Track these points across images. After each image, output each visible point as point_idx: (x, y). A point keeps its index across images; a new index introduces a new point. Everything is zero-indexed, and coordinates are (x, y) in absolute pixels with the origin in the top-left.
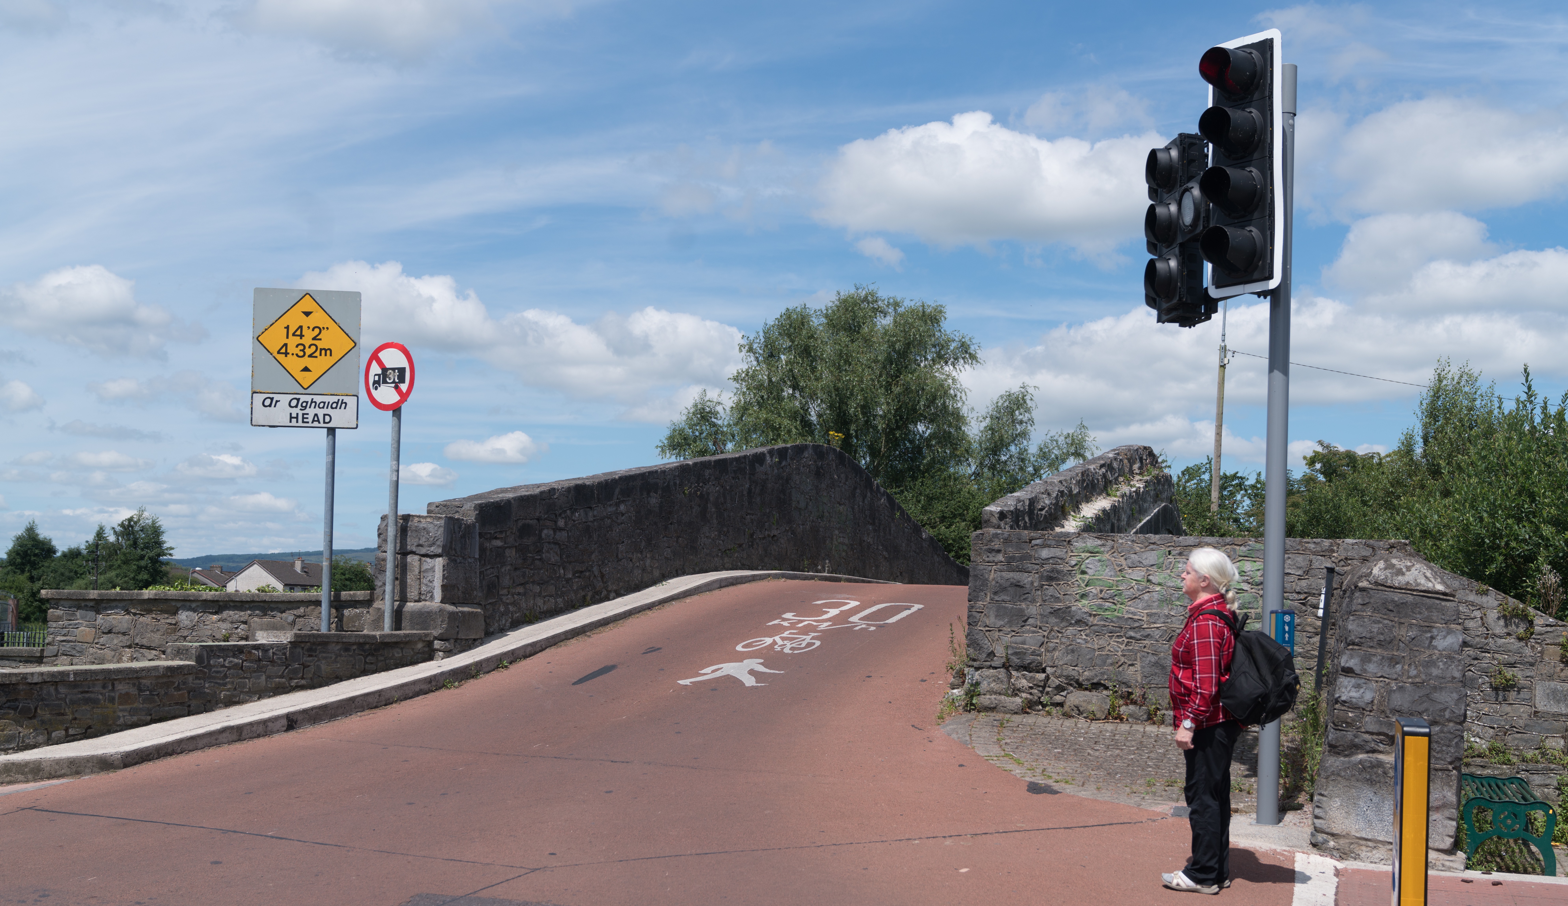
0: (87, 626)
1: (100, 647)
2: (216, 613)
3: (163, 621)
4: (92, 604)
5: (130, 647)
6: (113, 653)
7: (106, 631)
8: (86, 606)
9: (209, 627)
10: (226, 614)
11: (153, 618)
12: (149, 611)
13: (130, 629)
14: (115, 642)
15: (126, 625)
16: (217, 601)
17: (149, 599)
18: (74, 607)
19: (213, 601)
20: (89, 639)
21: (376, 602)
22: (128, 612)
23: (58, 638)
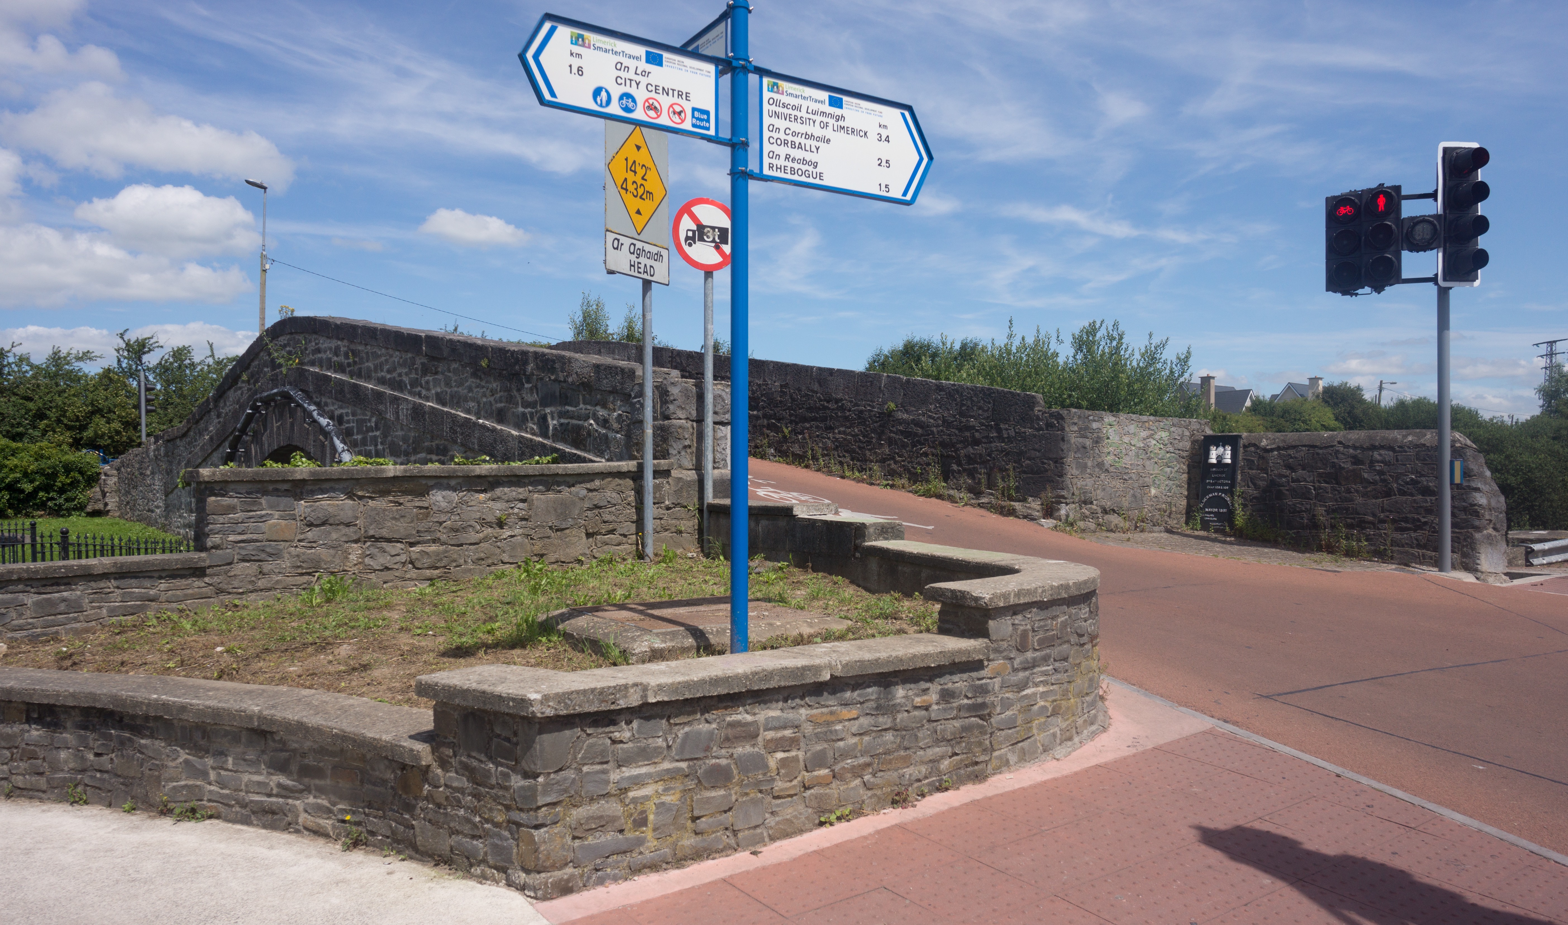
0: (282, 518)
1: (309, 545)
2: (484, 491)
3: (409, 504)
4: (286, 486)
5: (356, 541)
6: (332, 551)
7: (318, 522)
8: (277, 490)
9: (474, 508)
10: (499, 491)
11: (391, 502)
12: (384, 493)
13: (357, 518)
14: (334, 536)
15: (350, 513)
16: (485, 476)
17: (395, 478)
18: (257, 492)
19: (479, 477)
20: (287, 536)
21: (672, 472)
22: (351, 496)
23: (231, 538)
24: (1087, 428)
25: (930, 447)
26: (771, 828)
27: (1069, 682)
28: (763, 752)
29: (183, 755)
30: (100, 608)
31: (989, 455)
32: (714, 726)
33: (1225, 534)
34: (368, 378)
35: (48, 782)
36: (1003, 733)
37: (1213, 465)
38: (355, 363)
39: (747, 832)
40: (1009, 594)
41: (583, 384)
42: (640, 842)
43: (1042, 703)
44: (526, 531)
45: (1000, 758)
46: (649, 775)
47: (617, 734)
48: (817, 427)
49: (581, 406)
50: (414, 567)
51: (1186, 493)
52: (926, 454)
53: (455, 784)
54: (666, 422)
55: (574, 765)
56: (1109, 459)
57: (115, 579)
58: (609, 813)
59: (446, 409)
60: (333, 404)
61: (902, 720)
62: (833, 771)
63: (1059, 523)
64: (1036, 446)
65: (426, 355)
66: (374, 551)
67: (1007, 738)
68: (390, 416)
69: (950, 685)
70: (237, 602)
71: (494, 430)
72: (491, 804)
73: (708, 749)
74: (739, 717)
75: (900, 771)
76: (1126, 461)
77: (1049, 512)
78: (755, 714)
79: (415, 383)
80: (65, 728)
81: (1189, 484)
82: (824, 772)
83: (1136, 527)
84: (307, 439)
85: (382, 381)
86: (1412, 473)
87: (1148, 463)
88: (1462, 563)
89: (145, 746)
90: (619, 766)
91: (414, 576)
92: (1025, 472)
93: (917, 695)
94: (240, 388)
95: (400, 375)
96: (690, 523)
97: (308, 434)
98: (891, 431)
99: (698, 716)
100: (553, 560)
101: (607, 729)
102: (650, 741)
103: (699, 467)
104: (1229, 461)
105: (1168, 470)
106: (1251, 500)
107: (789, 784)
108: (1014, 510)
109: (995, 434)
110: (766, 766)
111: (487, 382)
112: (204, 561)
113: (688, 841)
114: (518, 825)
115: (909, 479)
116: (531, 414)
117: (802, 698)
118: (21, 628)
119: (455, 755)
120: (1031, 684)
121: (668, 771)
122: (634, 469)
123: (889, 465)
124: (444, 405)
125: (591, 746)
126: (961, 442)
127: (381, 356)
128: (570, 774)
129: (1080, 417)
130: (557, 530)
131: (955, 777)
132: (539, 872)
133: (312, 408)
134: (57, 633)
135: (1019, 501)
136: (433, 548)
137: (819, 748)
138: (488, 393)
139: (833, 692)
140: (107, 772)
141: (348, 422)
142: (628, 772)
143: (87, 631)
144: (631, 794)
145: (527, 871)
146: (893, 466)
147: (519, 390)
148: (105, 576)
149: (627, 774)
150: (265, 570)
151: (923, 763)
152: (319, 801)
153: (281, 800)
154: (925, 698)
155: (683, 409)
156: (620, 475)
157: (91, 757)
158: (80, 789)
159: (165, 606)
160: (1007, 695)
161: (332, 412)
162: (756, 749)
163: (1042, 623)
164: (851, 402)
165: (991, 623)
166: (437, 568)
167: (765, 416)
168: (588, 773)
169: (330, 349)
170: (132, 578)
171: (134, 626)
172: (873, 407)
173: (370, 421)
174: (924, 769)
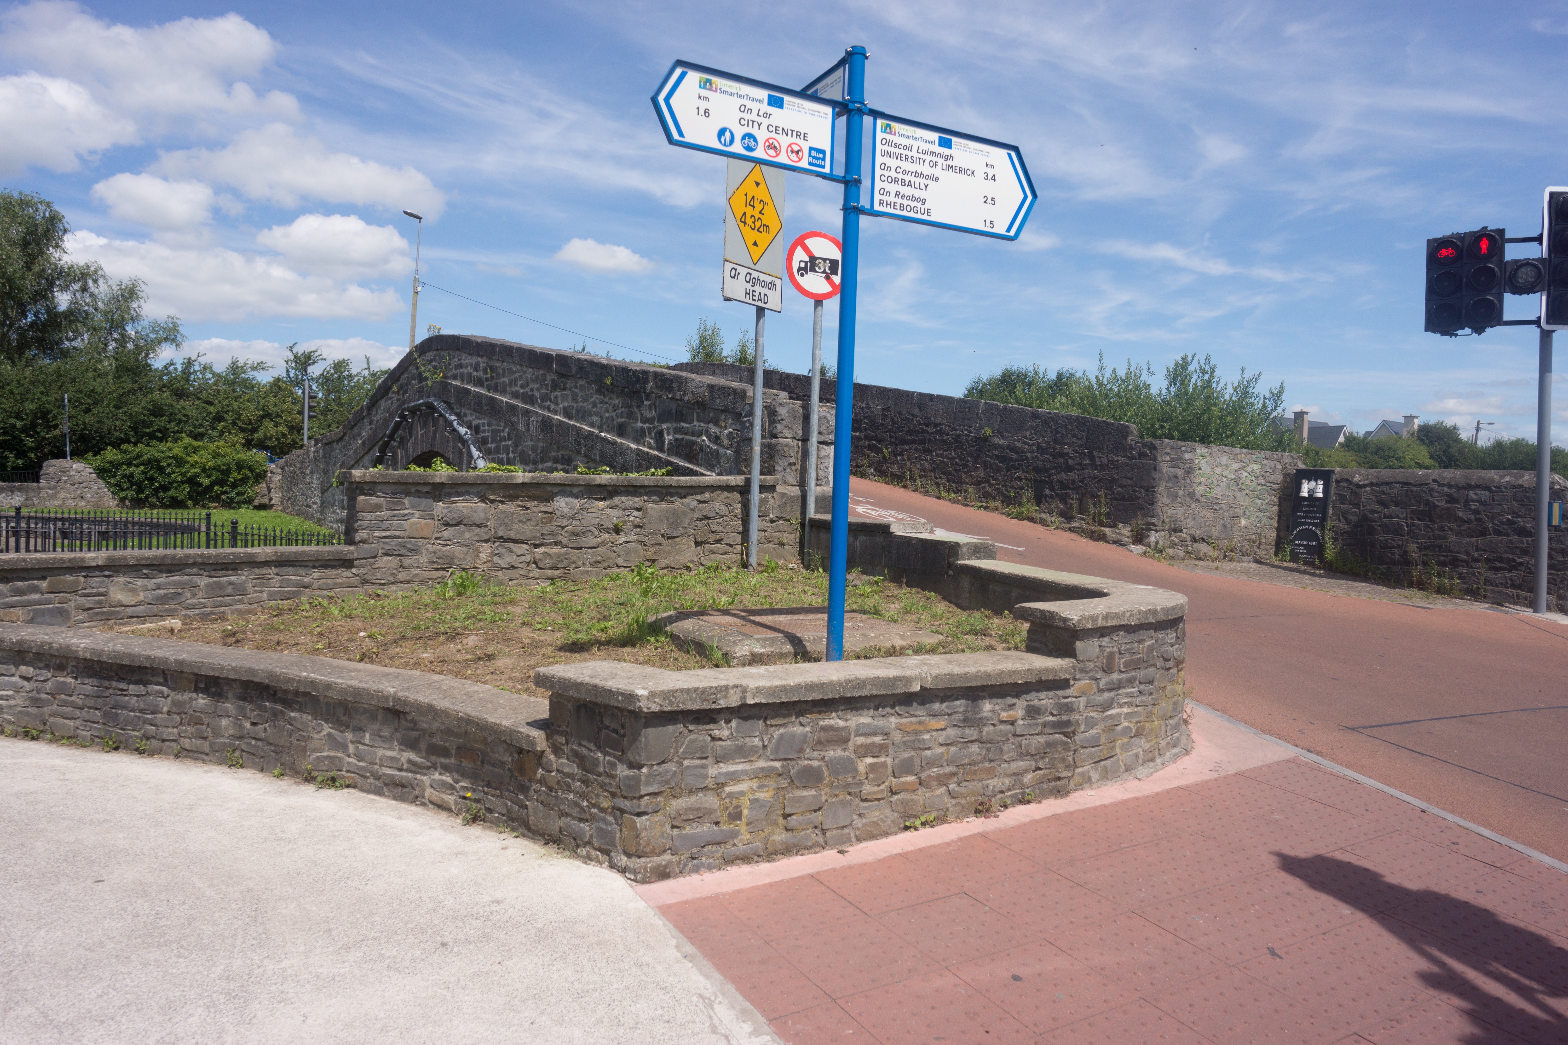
0: (422, 517)
1: (445, 543)
2: (604, 499)
3: (535, 509)
4: (425, 489)
5: (487, 541)
6: (465, 549)
7: (454, 523)
8: (418, 491)
9: (594, 515)
10: (616, 500)
11: (519, 506)
12: (513, 498)
13: (488, 520)
14: (467, 535)
15: (482, 515)
16: (605, 486)
17: (524, 484)
18: (401, 493)
19: (600, 486)
20: (426, 534)
21: (777, 487)
22: (484, 499)
23: (377, 534)
24: (1179, 458)
25: (1024, 471)
26: (858, 829)
27: (1153, 705)
28: (853, 756)
29: (327, 729)
30: (261, 592)
31: (1082, 481)
32: (808, 729)
33: (1314, 566)
34: (503, 392)
35: (210, 745)
36: (1086, 751)
37: (1304, 498)
38: (492, 377)
39: (835, 832)
40: (1097, 617)
41: (698, 402)
42: (734, 834)
43: (1126, 724)
44: (640, 538)
45: (1082, 774)
46: (745, 772)
47: (716, 732)
48: (916, 449)
49: (695, 423)
50: (538, 567)
51: (1276, 525)
52: (1019, 479)
53: (566, 770)
54: (773, 440)
55: (676, 759)
56: (1200, 490)
57: (276, 566)
58: (707, 805)
59: (571, 423)
60: (471, 415)
61: (988, 734)
62: (919, 778)
63: (1148, 550)
64: (1128, 475)
65: (556, 372)
66: (502, 550)
67: (1090, 756)
68: (521, 427)
69: (1036, 702)
70: (379, 592)
71: (614, 443)
72: (598, 791)
73: (801, 750)
74: (832, 722)
75: (985, 782)
76: (1217, 492)
77: (1139, 538)
78: (847, 720)
79: (545, 398)
80: (227, 698)
81: (1279, 516)
82: (911, 778)
83: (1225, 556)
84: (447, 446)
85: (515, 395)
86: (1509, 514)
87: (1239, 494)
88: (1557, 605)
89: (295, 718)
90: (718, 762)
91: (537, 575)
92: (1116, 499)
93: (1004, 710)
94: (391, 398)
95: (532, 390)
96: (793, 536)
97: (448, 441)
98: (987, 456)
99: (793, 719)
100: (664, 566)
101: (708, 727)
102: (747, 740)
103: (802, 484)
104: (1321, 495)
105: (1259, 502)
106: (1342, 535)
107: (876, 789)
108: (1104, 535)
109: (1088, 462)
110: (856, 770)
111: (610, 398)
112: (352, 553)
113: (779, 837)
114: (622, 811)
115: (1003, 502)
116: (649, 429)
117: (892, 707)
118: (193, 607)
119: (567, 743)
120: (1115, 704)
121: (763, 769)
122: (742, 484)
123: (984, 488)
124: (570, 418)
125: (692, 742)
126: (1055, 468)
127: (515, 372)
128: (672, 767)
129: (1172, 447)
130: (668, 538)
131: (1037, 791)
132: (639, 857)
133: (453, 418)
134: (224, 612)
135: (1110, 526)
136: (555, 550)
137: (906, 755)
138: (611, 409)
139: (923, 703)
140: (261, 740)
141: (484, 431)
142: (726, 768)
143: (249, 612)
144: (728, 789)
145: (629, 855)
146: (988, 489)
147: (638, 407)
148: (267, 564)
149: (724, 770)
150: (405, 564)
151: (1007, 775)
152: (444, 778)
153: (410, 775)
154: (1011, 713)
155: (789, 428)
156: (728, 488)
157: (248, 725)
158: (237, 754)
159: (317, 592)
160: (1092, 714)
161: (471, 422)
162: (847, 753)
163: (1129, 646)
164: (949, 426)
165: (1079, 644)
166: (558, 569)
167: (867, 437)
168: (688, 767)
169: (471, 364)
170: (290, 566)
171: (290, 610)
172: (970, 432)
173: (503, 431)
174: (1007, 781)
